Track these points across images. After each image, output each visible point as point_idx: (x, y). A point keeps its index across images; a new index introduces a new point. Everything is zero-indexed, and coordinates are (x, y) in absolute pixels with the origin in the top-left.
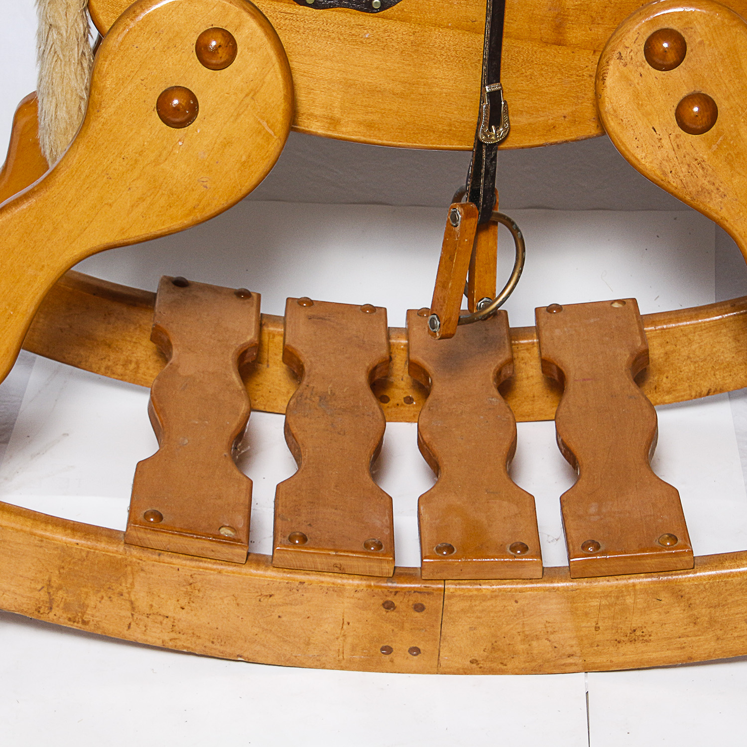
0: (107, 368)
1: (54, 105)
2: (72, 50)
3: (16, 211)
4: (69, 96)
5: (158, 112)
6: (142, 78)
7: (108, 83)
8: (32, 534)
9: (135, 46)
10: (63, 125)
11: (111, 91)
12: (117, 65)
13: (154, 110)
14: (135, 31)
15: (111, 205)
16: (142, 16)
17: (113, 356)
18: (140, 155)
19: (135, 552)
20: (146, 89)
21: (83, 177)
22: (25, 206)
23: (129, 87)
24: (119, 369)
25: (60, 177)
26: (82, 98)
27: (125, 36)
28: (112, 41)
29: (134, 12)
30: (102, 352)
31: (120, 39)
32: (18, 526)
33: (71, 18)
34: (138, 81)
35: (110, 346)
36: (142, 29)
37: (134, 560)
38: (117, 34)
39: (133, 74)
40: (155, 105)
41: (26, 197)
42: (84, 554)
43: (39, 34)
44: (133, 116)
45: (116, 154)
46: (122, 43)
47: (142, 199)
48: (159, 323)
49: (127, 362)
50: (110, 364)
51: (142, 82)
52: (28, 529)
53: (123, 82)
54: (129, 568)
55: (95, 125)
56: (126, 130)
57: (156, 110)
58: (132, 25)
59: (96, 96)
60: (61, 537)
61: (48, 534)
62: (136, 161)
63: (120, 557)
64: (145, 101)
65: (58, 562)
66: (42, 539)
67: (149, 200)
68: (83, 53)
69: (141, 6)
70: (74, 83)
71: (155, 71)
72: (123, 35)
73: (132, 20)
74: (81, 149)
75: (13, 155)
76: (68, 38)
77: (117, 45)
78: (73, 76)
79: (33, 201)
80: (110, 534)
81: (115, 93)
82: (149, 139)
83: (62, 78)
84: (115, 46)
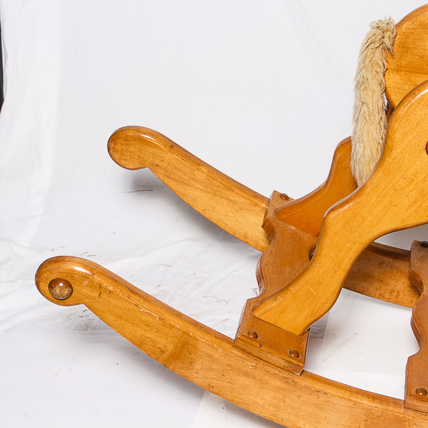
0: (380, 294)
1: (362, 147)
2: (375, 116)
3: (341, 210)
4: (372, 143)
5: (426, 151)
6: (417, 131)
7: (397, 136)
8: (349, 400)
9: (414, 113)
10: (367, 159)
11: (399, 140)
12: (403, 125)
13: (424, 150)
14: (414, 105)
15: (396, 206)
16: (419, 96)
17: (383, 287)
18: (415, 176)
19: (410, 413)
20: (420, 138)
21: (380, 190)
22: (346, 207)
23: (410, 138)
24: (387, 296)
25: (367, 190)
26: (379, 144)
27: (409, 108)
28: (400, 111)
29: (415, 93)
30: (377, 285)
31: (405, 110)
32: (341, 395)
33: (375, 98)
34: (415, 134)
35: (382, 282)
36: (419, 103)
37: (410, 418)
38: (404, 107)
39: (412, 130)
40: (425, 147)
41: (347, 202)
42: (380, 413)
43: (355, 107)
44: (411, 154)
45: (401, 176)
46: (406, 112)
47: (415, 202)
48: (414, 270)
49: (392, 291)
50: (381, 292)
51: (418, 134)
52: (347, 397)
53: (406, 135)
54: (407, 423)
55: (389, 160)
56: (407, 162)
57: (425, 150)
58: (413, 101)
59: (389, 143)
60: (367, 402)
61: (358, 400)
62: (412, 180)
63: (401, 416)
64: (418, 145)
65: (365, 417)
66: (355, 403)
67: (419, 203)
68: (381, 118)
69: (419, 90)
70: (375, 135)
71: (425, 127)
72: (407, 107)
73: (413, 98)
74: (380, 174)
75: (333, 174)
76: (373, 109)
77: (403, 113)
78: (374, 131)
79: (351, 204)
80: (395, 402)
81: (401, 141)
82: (420, 167)
83: (368, 132)
84: (402, 114)
